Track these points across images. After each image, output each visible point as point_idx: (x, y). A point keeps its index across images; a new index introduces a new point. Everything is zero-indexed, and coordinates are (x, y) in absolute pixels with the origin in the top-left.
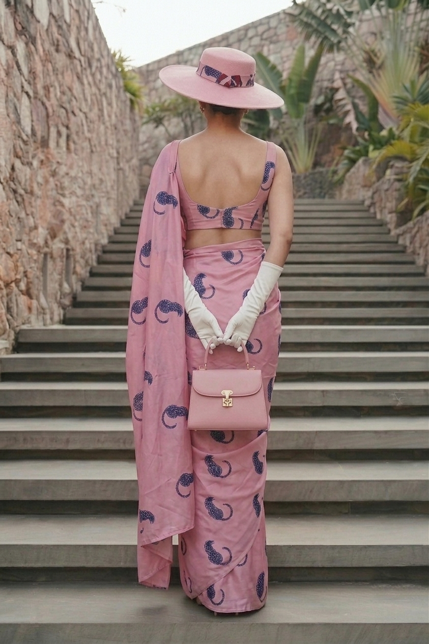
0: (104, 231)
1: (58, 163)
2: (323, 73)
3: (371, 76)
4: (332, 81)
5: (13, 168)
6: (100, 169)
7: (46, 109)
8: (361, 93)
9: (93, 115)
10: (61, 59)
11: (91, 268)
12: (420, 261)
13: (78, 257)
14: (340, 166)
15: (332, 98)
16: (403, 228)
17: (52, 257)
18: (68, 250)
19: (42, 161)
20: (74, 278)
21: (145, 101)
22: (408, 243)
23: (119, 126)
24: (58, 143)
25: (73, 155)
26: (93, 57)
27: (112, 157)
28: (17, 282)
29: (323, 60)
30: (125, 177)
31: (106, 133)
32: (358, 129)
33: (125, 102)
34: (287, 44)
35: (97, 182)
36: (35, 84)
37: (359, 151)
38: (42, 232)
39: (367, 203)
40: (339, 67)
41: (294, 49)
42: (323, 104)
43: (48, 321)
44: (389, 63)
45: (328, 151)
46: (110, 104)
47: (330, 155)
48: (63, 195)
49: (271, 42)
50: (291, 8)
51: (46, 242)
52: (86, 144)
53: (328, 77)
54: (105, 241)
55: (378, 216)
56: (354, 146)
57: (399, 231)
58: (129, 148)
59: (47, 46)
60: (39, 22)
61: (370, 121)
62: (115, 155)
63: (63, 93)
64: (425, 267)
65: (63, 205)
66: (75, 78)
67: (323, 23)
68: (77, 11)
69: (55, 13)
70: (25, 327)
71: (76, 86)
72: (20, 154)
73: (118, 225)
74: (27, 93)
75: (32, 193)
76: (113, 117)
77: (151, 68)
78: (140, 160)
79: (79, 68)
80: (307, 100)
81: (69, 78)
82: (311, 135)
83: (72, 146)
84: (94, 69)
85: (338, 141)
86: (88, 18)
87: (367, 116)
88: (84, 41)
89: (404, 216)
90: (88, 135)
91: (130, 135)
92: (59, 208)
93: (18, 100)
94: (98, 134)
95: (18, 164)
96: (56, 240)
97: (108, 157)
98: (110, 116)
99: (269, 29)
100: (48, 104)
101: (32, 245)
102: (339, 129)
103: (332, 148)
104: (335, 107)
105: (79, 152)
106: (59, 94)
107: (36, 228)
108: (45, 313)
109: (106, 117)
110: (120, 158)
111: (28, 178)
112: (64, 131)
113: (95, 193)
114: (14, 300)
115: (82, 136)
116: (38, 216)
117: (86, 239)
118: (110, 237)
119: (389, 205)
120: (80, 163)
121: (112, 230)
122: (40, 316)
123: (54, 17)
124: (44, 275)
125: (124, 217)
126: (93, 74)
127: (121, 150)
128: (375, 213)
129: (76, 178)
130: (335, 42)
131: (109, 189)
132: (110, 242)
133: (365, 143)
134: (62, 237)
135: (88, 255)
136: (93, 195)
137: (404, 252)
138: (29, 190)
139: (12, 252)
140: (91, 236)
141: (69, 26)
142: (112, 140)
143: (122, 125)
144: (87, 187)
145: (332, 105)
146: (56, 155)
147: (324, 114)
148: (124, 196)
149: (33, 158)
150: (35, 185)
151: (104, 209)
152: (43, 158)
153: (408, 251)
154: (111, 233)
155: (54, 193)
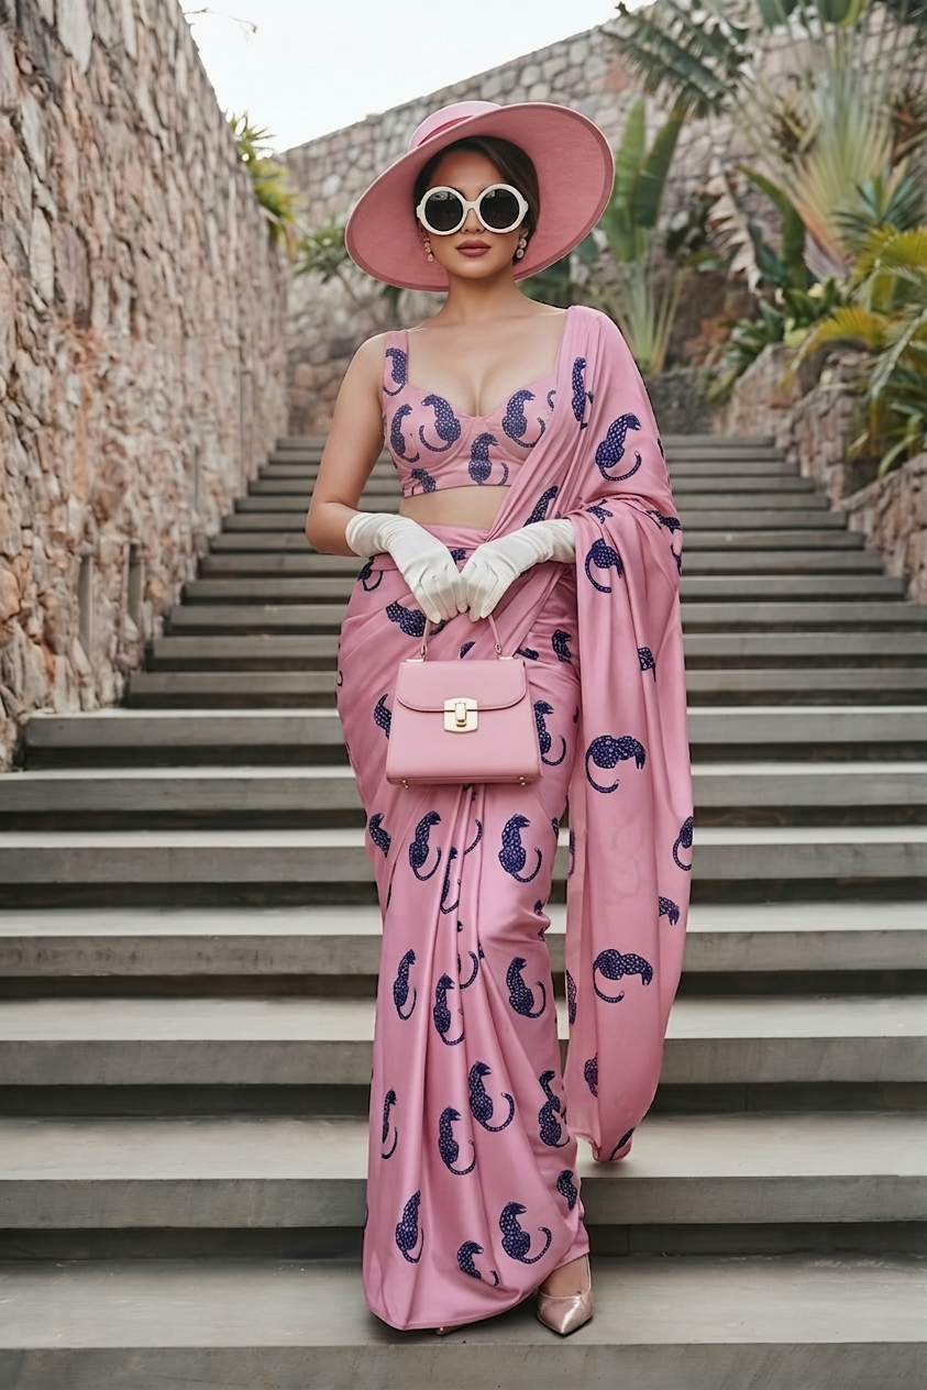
0: (210, 502)
1: (112, 359)
2: (684, 163)
3: (788, 169)
4: (705, 179)
5: (14, 373)
6: (203, 374)
7: (86, 244)
8: (769, 206)
9: (188, 255)
10: (118, 136)
11: (184, 590)
12: (896, 568)
13: (156, 563)
14: (724, 363)
15: (705, 216)
16: (860, 495)
17: (98, 564)
18: (133, 548)
19: (76, 358)
20: (145, 608)
21: (300, 225)
22: (868, 529)
23: (243, 277)
24: (111, 319)
25: (144, 343)
26: (187, 130)
27: (229, 348)
28: (24, 617)
29: (685, 135)
30: (258, 390)
31: (216, 294)
32: (760, 284)
33: (256, 227)
34: (607, 100)
35: (197, 401)
36: (61, 193)
37: (763, 331)
38: (77, 509)
39: (781, 443)
40: (719, 150)
41: (622, 110)
42: (684, 230)
43: (91, 701)
44: (828, 139)
45: (698, 330)
46: (223, 232)
47: (702, 338)
48: (123, 429)
49: (577, 95)
50: (615, 22)
51: (86, 531)
52: (173, 320)
53: (697, 171)
54: (213, 528)
55: (805, 472)
56: (753, 319)
57: (849, 502)
58: (265, 326)
59: (86, 105)
60: (68, 55)
61: (787, 267)
62: (236, 341)
63: (121, 208)
64: (907, 580)
65: (123, 453)
66: (148, 173)
67: (682, 55)
68: (153, 31)
69: (105, 37)
70: (39, 714)
71: (150, 192)
72: (30, 341)
73: (241, 494)
74: (44, 209)
75: (55, 425)
76: (232, 258)
77: (313, 152)
78: (290, 352)
79: (157, 155)
80: (650, 220)
81: (136, 179)
82: (659, 299)
83: (141, 321)
84: (189, 155)
85: (718, 307)
86: (177, 47)
87: (781, 256)
88: (169, 95)
89: (861, 470)
90: (180, 300)
91: (267, 298)
92: (115, 456)
93: (25, 223)
94: (198, 297)
95: (24, 362)
96: (109, 526)
97: (220, 348)
98: (223, 257)
99: (569, 66)
100: (90, 236)
101: (55, 537)
102: (720, 283)
103: (705, 324)
104: (710, 236)
105: (158, 337)
106: (113, 213)
107: (64, 501)
108: (82, 685)
109: (216, 261)
110: (246, 346)
111: (46, 391)
112: (124, 290)
113: (190, 423)
114: (16, 656)
115: (163, 301)
116: (67, 473)
117: (172, 523)
118: (224, 520)
119: (827, 447)
120: (160, 361)
121: (230, 503)
122: (74, 691)
123: (101, 43)
124: (82, 603)
125: (254, 476)
126: (186, 168)
127: (248, 333)
128: (798, 464)
129: (150, 392)
130: (711, 94)
131: (222, 415)
132: (226, 530)
133: (777, 314)
134: (120, 519)
135: (177, 558)
136: (188, 431)
137: (861, 548)
138: (49, 419)
139: (12, 552)
140: (183, 516)
141: (135, 63)
142: (228, 310)
143: (252, 276)
144: (174, 411)
145: (704, 233)
146: (107, 343)
147: (687, 251)
148: (256, 431)
149: (58, 347)
150: (61, 408)
151: (211, 458)
152: (79, 348)
153: (870, 545)
154: (228, 511)
155: (103, 424)
